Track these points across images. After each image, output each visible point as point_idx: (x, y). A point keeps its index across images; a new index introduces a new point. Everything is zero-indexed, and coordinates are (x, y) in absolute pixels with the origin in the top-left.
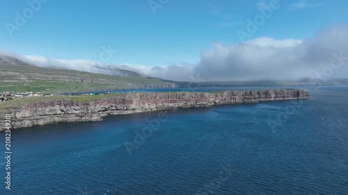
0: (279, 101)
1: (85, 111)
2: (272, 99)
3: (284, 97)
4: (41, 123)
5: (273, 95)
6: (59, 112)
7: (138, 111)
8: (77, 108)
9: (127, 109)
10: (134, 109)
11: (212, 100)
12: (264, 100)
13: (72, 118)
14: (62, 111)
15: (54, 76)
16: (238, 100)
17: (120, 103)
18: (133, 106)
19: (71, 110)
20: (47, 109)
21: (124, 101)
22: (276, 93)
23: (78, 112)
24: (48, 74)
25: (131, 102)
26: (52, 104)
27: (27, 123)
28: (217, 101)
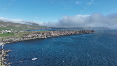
0: (88, 33)
1: (43, 35)
2: (86, 33)
3: (89, 32)
4: (33, 38)
5: (86, 32)
6: (36, 36)
7: (54, 36)
8: (41, 34)
9: (51, 35)
10: (52, 35)
11: (71, 33)
12: (84, 33)
13: (40, 37)
14: (37, 35)
15: (13, 25)
16: (77, 33)
17: (49, 33)
18: (52, 34)
19: (39, 35)
20: (34, 35)
21: (50, 33)
22: (87, 31)
23: (41, 36)
24: (11, 24)
25: (51, 33)
26: (35, 33)
27: (31, 38)
28: (72, 33)
